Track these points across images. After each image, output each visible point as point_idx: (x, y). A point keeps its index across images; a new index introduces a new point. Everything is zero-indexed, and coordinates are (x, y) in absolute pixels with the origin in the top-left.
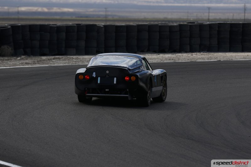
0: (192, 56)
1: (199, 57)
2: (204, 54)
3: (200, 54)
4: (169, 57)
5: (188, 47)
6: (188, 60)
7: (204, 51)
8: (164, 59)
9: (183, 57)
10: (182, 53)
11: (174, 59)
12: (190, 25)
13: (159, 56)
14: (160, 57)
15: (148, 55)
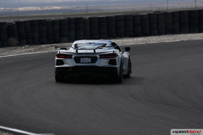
0: (160, 38)
1: (165, 38)
2: (169, 36)
3: (166, 37)
4: (142, 40)
5: (156, 31)
6: (157, 41)
7: (169, 34)
8: (138, 42)
9: (153, 40)
10: (151, 36)
11: (146, 41)
12: (157, 14)
13: (133, 39)
14: (135, 40)
15: (125, 39)
